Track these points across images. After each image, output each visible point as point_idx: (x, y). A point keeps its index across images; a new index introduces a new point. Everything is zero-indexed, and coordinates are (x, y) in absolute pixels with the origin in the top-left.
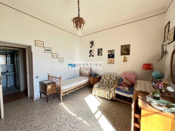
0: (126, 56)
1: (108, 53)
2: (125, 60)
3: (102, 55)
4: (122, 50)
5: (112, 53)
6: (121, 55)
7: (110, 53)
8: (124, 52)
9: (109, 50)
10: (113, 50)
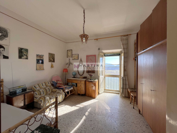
0: (53, 63)
1: (37, 57)
2: (52, 67)
3: (27, 58)
4: (49, 58)
5: (41, 59)
6: (49, 62)
7: (38, 58)
8: (51, 59)
9: (38, 54)
10: (42, 55)
